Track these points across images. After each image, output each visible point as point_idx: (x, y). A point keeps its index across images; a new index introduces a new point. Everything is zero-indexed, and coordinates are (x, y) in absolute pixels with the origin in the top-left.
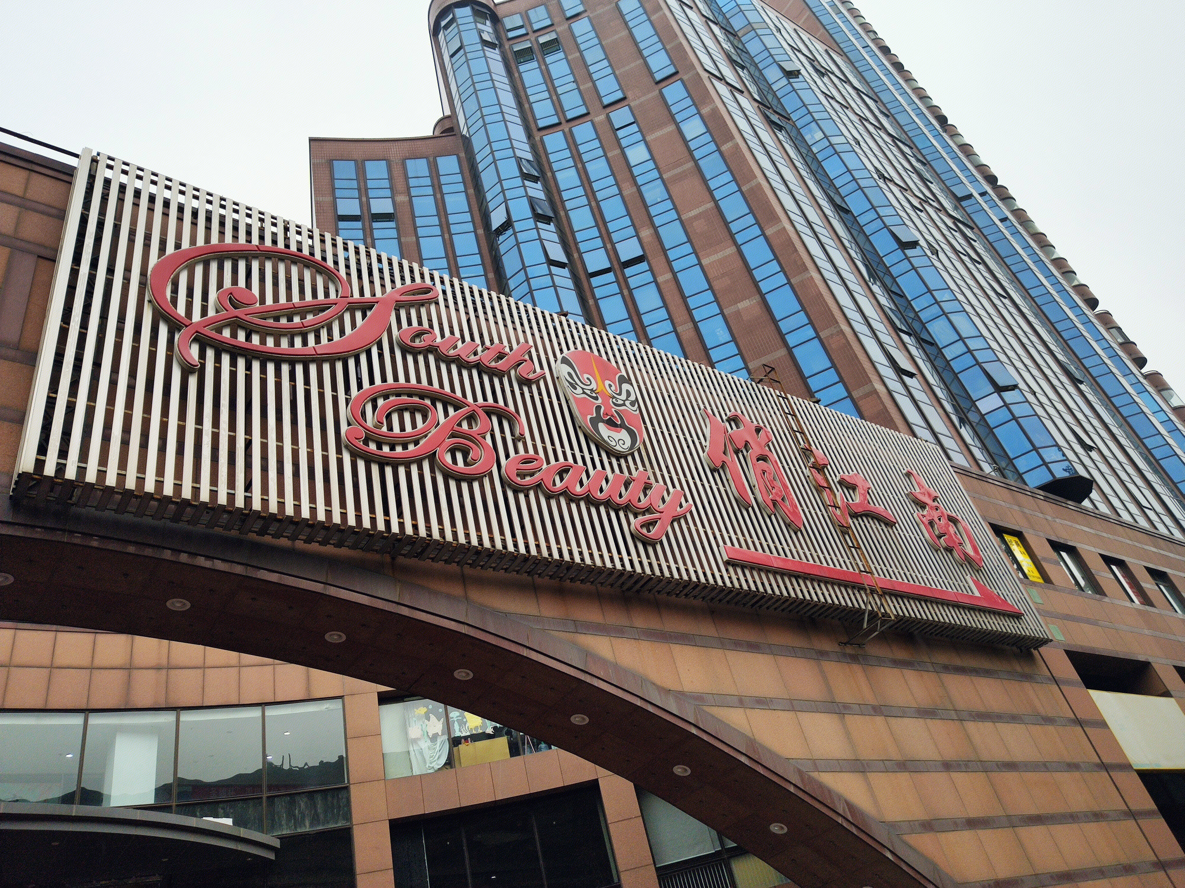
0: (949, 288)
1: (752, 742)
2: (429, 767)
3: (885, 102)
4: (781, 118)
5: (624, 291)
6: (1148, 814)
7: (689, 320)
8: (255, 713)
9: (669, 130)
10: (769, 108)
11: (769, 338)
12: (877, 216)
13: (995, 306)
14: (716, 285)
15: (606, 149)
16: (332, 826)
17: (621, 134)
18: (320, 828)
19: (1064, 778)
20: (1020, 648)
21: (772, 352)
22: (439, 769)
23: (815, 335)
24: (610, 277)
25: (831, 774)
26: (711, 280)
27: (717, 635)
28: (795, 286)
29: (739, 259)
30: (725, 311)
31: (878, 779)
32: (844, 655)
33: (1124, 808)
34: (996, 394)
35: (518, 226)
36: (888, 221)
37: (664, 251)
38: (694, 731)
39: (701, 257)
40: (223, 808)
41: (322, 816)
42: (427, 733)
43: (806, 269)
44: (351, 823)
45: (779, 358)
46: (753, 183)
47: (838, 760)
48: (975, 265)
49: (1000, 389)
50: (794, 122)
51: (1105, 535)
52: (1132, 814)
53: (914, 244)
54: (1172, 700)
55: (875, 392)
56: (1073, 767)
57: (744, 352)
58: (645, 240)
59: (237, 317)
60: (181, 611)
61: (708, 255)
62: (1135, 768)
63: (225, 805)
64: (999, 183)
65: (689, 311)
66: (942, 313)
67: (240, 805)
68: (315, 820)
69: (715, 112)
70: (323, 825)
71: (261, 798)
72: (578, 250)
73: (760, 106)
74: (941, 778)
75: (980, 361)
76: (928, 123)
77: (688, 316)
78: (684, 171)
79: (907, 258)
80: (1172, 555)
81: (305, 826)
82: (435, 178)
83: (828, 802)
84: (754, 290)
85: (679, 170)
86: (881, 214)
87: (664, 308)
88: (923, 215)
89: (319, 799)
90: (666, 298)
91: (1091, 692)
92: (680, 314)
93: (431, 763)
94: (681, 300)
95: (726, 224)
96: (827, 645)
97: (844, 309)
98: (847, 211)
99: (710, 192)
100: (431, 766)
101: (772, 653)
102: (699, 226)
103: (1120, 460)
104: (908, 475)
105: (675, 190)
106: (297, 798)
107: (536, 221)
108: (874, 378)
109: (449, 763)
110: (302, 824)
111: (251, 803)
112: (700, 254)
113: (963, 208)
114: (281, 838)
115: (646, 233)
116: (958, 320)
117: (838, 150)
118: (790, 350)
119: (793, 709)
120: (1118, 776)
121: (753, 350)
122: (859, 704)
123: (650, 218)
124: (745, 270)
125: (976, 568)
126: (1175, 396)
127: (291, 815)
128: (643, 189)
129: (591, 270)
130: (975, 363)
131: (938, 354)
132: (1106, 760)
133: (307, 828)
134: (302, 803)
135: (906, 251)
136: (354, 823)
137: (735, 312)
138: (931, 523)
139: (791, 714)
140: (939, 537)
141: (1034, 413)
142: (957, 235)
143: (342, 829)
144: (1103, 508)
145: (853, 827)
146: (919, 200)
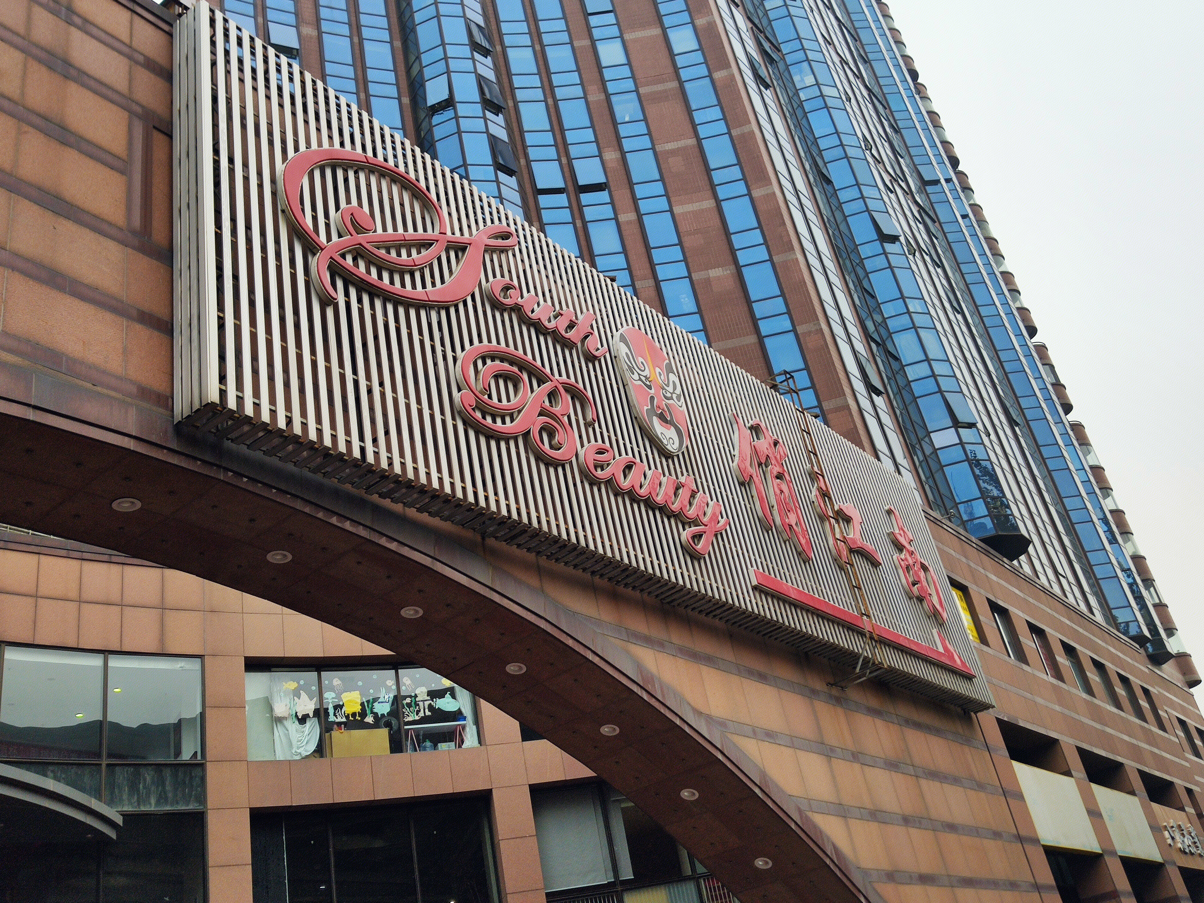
0: (923, 299)
1: (764, 774)
2: (296, 752)
3: (864, 43)
4: (772, 47)
5: (577, 221)
6: (1048, 888)
7: (651, 276)
8: (96, 661)
9: (653, 33)
10: (761, 32)
11: (739, 319)
12: (860, 196)
13: (950, 321)
14: (688, 242)
15: (573, 36)
16: (182, 807)
17: (594, 21)
18: (168, 808)
19: (990, 844)
20: (964, 710)
21: (741, 337)
22: (307, 757)
23: (791, 328)
24: (562, 199)
25: (821, 815)
26: (681, 234)
27: (734, 661)
28: (777, 265)
29: (718, 216)
30: (693, 275)
31: (857, 825)
32: (831, 696)
33: (1033, 881)
34: (953, 429)
35: (462, 109)
36: (871, 204)
37: (631, 185)
38: (720, 757)
39: (673, 204)
40: (52, 771)
41: (170, 795)
42: (296, 713)
43: (792, 249)
44: (205, 806)
45: (747, 345)
46: (745, 129)
47: (827, 802)
48: (935, 268)
49: (957, 424)
50: (783, 55)
51: (1031, 600)
52: (1037, 887)
53: (894, 239)
54: (1072, 779)
55: (848, 407)
56: (997, 835)
57: (709, 328)
58: (609, 165)
59: (360, 244)
60: (280, 564)
61: (682, 203)
62: (1042, 843)
63: (56, 768)
64: (960, 168)
65: (652, 266)
66: (911, 326)
67: (74, 769)
68: (162, 798)
69: (712, 26)
70: (172, 805)
71: (101, 764)
72: (526, 155)
73: (754, 28)
74: (900, 831)
75: (943, 389)
76: (904, 79)
77: (649, 271)
78: (665, 91)
79: (885, 253)
80: (1081, 630)
81: (150, 804)
82: (353, 14)
83: (820, 843)
84: (730, 258)
85: (659, 87)
86: (865, 194)
87: (623, 255)
88: (892, 196)
89: (167, 773)
90: (626, 242)
91: (1014, 763)
92: (641, 267)
93: (298, 748)
94: (644, 250)
95: (708, 171)
96: (819, 685)
97: (825, 303)
98: (829, 182)
99: (694, 126)
100: (299, 751)
101: (776, 687)
102: (675, 164)
103: (1044, 519)
104: (889, 512)
105: (651, 111)
106: (142, 770)
107: (484, 108)
108: (847, 391)
109: (320, 751)
110: (147, 801)
111: (87, 770)
112: (673, 199)
113: (927, 194)
114: (125, 815)
115: (611, 155)
116: (927, 336)
117: (829, 105)
118: (761, 339)
119: (792, 746)
120: (1029, 848)
121: (719, 328)
122: (842, 749)
123: (618, 139)
124: (722, 231)
125: (940, 622)
126: (1092, 453)
127: (133, 787)
128: (614, 99)
129: (540, 186)
130: (937, 390)
131: (900, 370)
132: (1023, 833)
133: (151, 807)
134: (148, 776)
135: (885, 245)
136: (209, 807)
137: (705, 279)
138: (908, 567)
139: (790, 751)
140: (914, 585)
141: (987, 458)
142: (921, 227)
143: (195, 813)
144: (1027, 569)
145: (837, 869)
146: (890, 178)
